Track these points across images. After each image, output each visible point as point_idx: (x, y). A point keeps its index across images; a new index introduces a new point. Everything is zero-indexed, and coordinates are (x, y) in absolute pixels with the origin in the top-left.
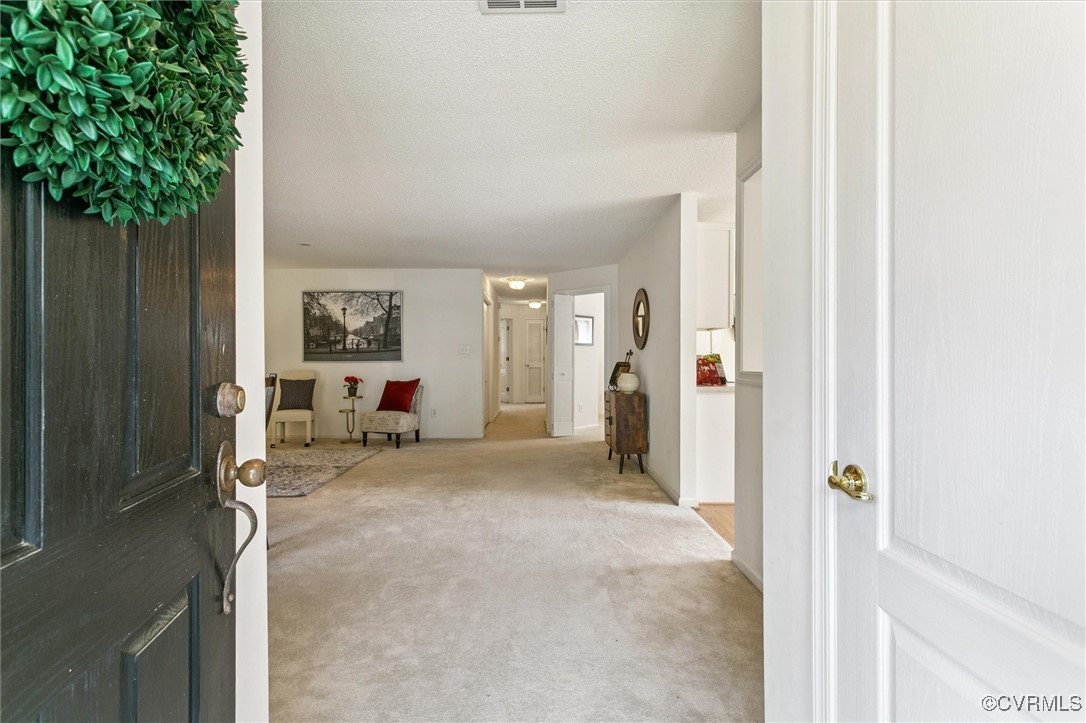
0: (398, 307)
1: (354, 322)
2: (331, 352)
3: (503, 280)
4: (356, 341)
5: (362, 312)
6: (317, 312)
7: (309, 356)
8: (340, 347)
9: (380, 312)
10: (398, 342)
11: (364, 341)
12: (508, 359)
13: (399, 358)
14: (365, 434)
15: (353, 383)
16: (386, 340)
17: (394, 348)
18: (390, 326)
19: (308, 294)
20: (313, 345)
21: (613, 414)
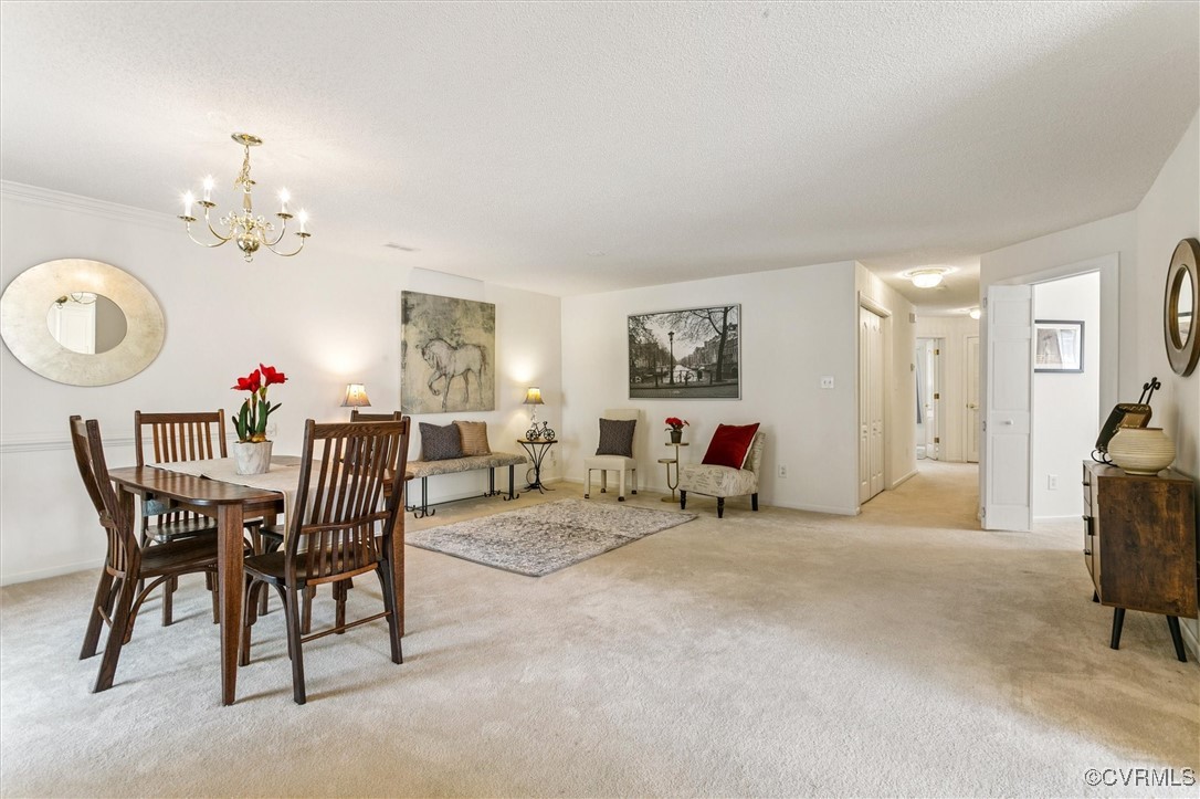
0: (735, 327)
1: (682, 349)
2: (657, 387)
3: (901, 275)
4: (684, 374)
5: (691, 336)
6: (643, 339)
7: (635, 392)
8: (667, 380)
9: (714, 334)
10: (734, 372)
11: (693, 372)
12: (937, 396)
13: (735, 395)
14: (683, 493)
15: (676, 425)
16: (721, 372)
17: (729, 381)
18: (724, 353)
19: (633, 318)
20: (638, 379)
21: (1096, 515)
